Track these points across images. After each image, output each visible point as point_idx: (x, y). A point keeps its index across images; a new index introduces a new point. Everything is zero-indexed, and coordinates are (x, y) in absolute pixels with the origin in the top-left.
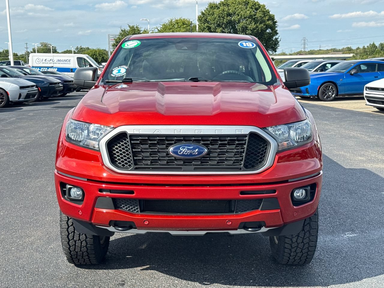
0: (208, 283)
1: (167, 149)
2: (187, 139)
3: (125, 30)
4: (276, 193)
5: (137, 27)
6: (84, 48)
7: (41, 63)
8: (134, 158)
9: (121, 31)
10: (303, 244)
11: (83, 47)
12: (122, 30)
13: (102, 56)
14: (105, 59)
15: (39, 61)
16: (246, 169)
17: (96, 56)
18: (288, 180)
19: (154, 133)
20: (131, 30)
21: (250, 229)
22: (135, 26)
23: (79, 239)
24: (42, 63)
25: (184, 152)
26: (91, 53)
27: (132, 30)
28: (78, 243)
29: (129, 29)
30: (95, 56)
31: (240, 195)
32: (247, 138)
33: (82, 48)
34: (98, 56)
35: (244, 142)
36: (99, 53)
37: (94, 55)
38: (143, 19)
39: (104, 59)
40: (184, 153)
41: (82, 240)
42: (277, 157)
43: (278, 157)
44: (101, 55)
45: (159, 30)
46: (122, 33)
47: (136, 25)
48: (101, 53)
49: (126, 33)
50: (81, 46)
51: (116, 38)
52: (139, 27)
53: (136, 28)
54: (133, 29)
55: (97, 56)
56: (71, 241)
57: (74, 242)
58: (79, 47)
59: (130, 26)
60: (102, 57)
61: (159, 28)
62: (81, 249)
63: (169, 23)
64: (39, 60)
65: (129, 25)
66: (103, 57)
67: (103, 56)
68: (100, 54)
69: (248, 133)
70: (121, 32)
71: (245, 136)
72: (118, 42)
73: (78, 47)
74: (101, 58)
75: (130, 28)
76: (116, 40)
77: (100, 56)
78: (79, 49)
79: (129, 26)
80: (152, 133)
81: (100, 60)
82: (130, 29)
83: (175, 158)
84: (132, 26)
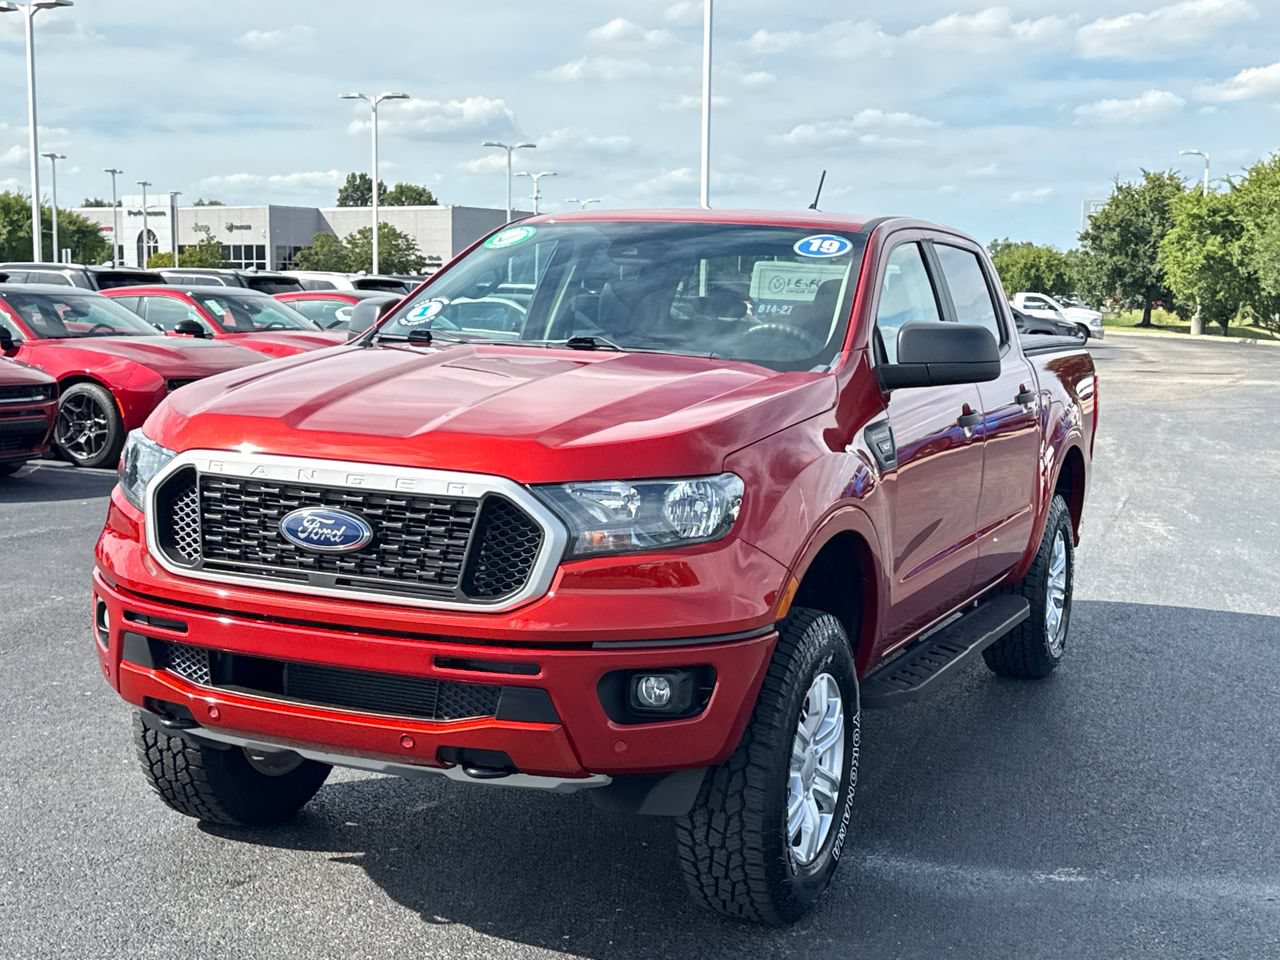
0: (444, 920)
1: (279, 520)
2: (332, 497)
3: (1129, 188)
4: (541, 675)
5: (1171, 178)
6: (1016, 245)
7: (784, 291)
8: (203, 538)
9: (1115, 189)
10: (724, 851)
11: (1011, 241)
12: (1120, 189)
13: (1058, 270)
14: (1066, 280)
15: (777, 285)
16: (466, 597)
17: (1037, 270)
18: (591, 643)
19: (253, 476)
20: (1150, 186)
21: (473, 771)
22: (1166, 176)
23: (169, 749)
24: (788, 291)
25: (311, 533)
26: (1024, 261)
27: (1153, 188)
28: (167, 756)
29: (1144, 183)
30: (1033, 271)
31: (435, 669)
32: (478, 510)
33: (1009, 246)
34: (1044, 272)
35: (468, 520)
36: (1048, 261)
37: (1032, 266)
38: (1188, 151)
39: (1063, 280)
40: (312, 535)
41: (175, 752)
42: (561, 572)
43: (563, 571)
44: (1053, 268)
45: (1234, 187)
46: (1120, 197)
47: (1171, 171)
48: (1056, 262)
49: (1133, 196)
50: (1007, 239)
51: (1094, 215)
52: (1181, 176)
53: (1168, 182)
54: (1157, 183)
55: (1041, 272)
56: (152, 750)
57: (158, 754)
58: (1000, 242)
59: (1149, 174)
60: (1057, 275)
61: (1237, 182)
62: (176, 776)
63: (1273, 164)
64: (778, 281)
65: (1146, 169)
66: (1060, 276)
67: (1062, 270)
68: (1052, 265)
69: (479, 495)
70: (1116, 194)
71: (472, 502)
72: (1099, 227)
73: (996, 240)
74: (1053, 276)
75: (1147, 179)
76: (1096, 219)
77: (1051, 271)
78: (999, 249)
79: (1147, 175)
80: (248, 475)
81: (1051, 283)
82: (1149, 183)
83: (296, 547)
84: (1155, 174)
